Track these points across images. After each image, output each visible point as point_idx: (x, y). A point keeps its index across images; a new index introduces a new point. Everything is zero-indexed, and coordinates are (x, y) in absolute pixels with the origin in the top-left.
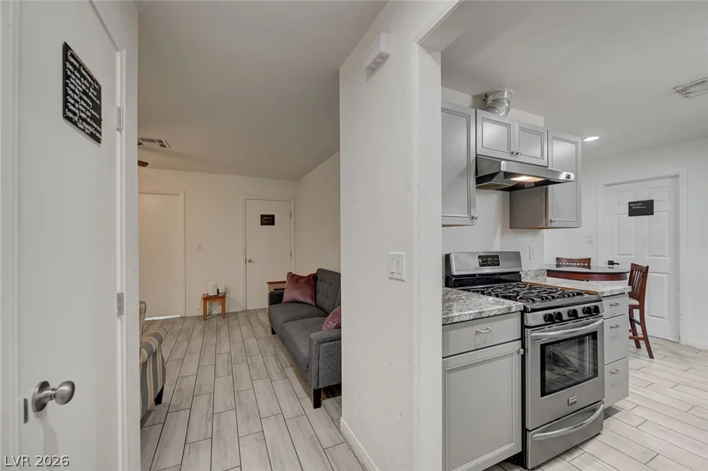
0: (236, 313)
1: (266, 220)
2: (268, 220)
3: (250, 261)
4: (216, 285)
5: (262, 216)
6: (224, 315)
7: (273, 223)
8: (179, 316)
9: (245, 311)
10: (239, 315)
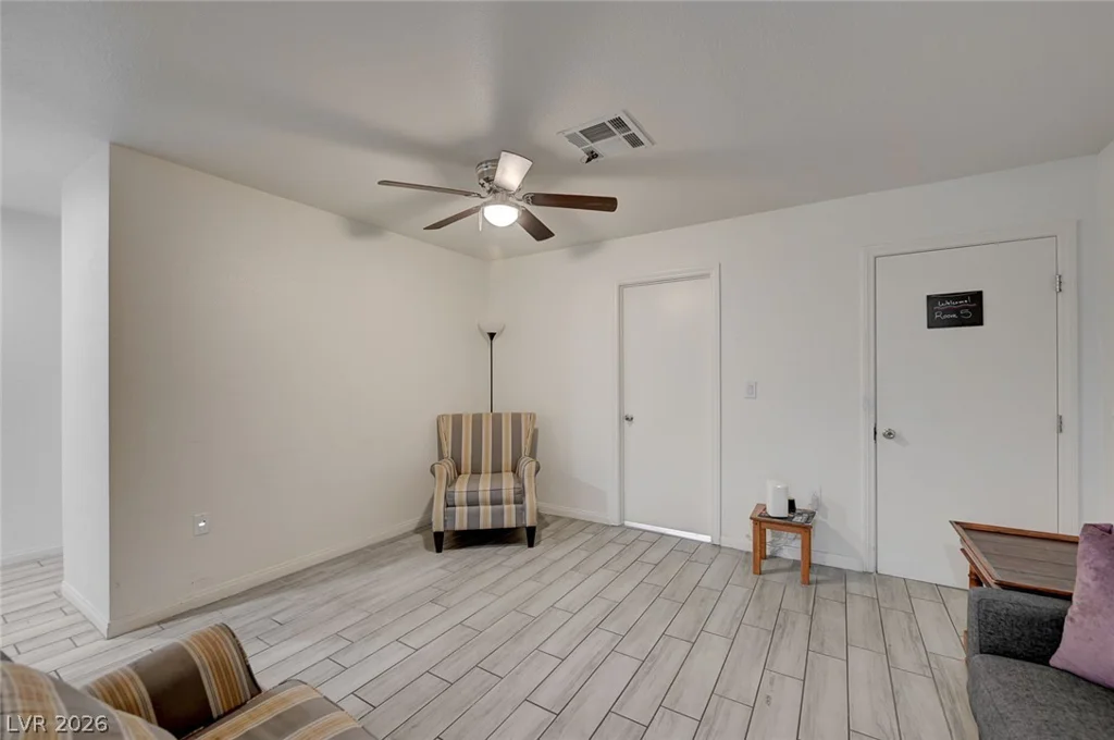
0: (842, 575)
1: (945, 312)
2: (961, 310)
3: (889, 435)
4: (787, 489)
5: (932, 300)
6: (807, 569)
7: (977, 320)
8: (707, 539)
9: (872, 577)
10: (854, 586)
